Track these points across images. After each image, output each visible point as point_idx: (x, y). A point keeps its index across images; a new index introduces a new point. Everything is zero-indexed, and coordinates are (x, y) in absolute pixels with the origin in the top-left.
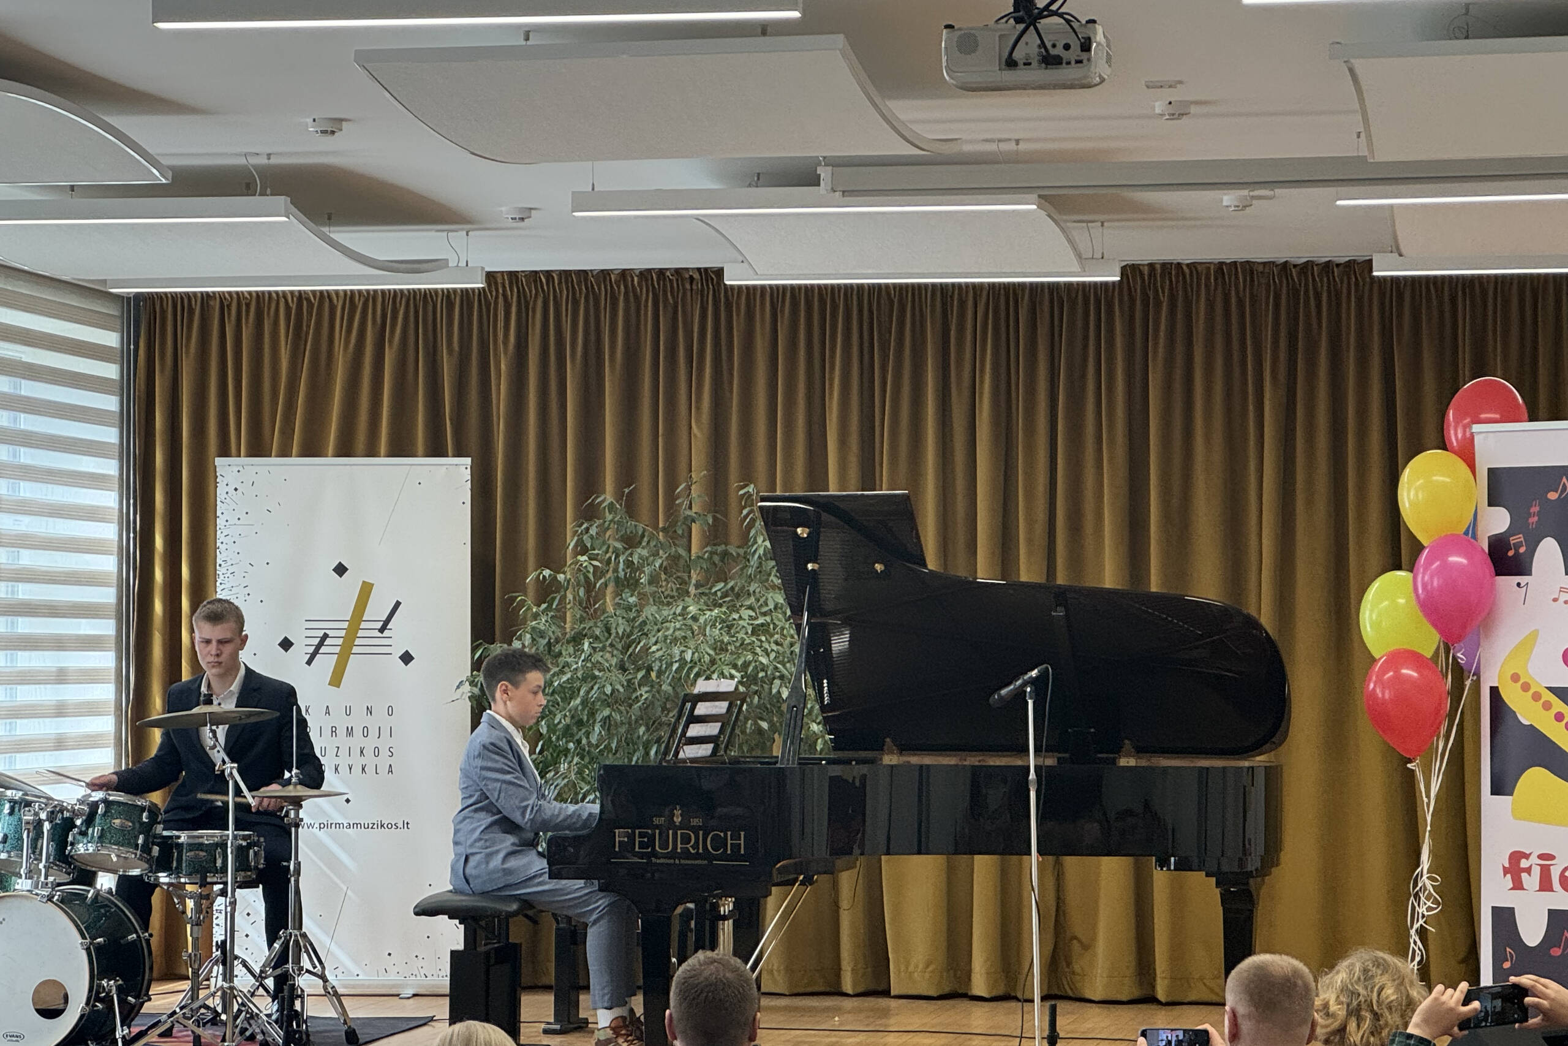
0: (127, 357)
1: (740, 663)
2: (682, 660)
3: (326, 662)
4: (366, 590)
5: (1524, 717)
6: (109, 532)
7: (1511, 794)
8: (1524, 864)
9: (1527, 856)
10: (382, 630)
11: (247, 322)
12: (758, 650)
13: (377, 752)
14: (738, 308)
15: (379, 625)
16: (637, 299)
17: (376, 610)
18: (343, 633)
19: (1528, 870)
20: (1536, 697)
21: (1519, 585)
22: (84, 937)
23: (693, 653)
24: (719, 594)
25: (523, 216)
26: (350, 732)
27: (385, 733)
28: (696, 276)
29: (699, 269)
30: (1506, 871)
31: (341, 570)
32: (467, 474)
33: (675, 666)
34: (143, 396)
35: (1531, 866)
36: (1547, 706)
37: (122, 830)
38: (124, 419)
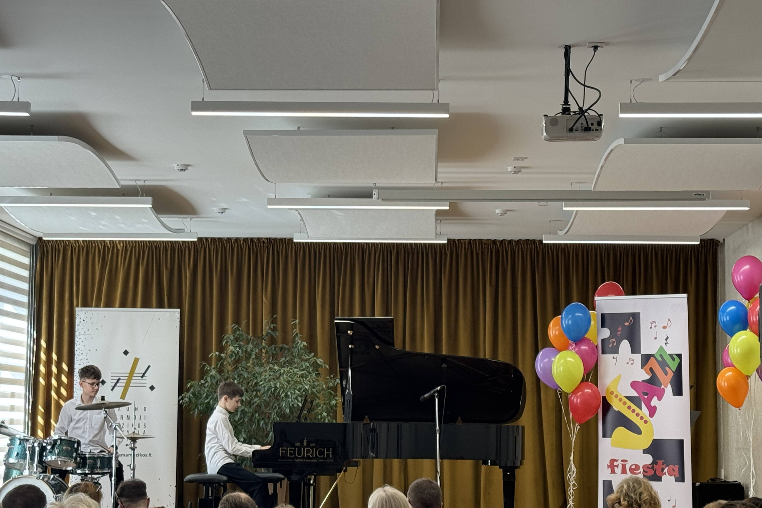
0: (32, 268)
1: (298, 388)
2: (276, 388)
3: (119, 390)
4: (136, 360)
5: (616, 408)
6: (23, 338)
7: (611, 437)
8: (616, 463)
9: (617, 461)
10: (142, 377)
11: (82, 256)
12: (303, 383)
13: (139, 425)
14: (282, 254)
15: (141, 375)
16: (242, 249)
17: (141, 369)
18: (126, 378)
19: (617, 466)
20: (620, 400)
21: (613, 358)
22: (54, 493)
23: (280, 384)
24: (283, 362)
25: (223, 210)
26: (128, 417)
27: (143, 418)
28: (266, 241)
29: (267, 238)
30: (608, 466)
31: (126, 353)
32: (178, 315)
33: (273, 389)
34: (39, 284)
35: (618, 465)
36: (625, 403)
37: (67, 450)
38: (30, 293)
